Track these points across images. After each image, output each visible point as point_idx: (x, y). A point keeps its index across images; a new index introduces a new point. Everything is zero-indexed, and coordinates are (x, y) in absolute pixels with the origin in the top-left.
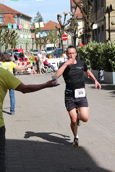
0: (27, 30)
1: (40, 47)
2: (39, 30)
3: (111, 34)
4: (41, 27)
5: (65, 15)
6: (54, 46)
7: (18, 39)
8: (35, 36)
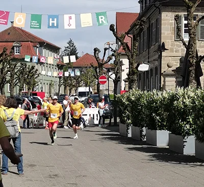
0: (53, 65)
1: (70, 90)
2: (69, 66)
3: (167, 79)
4: (71, 62)
5: (105, 49)
6: (88, 91)
7: (39, 78)
8: (64, 75)
